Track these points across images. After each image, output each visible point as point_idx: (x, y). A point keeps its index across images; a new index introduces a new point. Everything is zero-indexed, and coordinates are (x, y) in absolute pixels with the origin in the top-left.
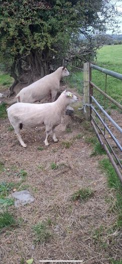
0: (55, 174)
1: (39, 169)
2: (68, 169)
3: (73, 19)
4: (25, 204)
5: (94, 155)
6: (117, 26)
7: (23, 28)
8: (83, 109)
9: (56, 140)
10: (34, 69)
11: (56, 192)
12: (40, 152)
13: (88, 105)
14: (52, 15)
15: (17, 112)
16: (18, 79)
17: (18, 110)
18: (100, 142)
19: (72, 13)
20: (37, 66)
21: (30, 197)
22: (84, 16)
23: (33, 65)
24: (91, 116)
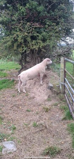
0: (35, 131)
1: (25, 125)
2: (45, 128)
3: (57, 32)
4: (9, 152)
5: (65, 119)
7: (26, 38)
8: (59, 86)
10: (32, 61)
11: (33, 145)
12: (28, 113)
13: (63, 83)
14: (44, 31)
16: (23, 66)
18: (70, 110)
19: (56, 29)
20: (34, 59)
21: (14, 147)
22: (63, 31)
23: (32, 58)
24: (64, 91)
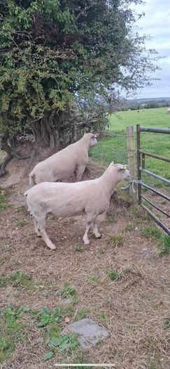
1: (92, 281)
2: (138, 277)
4: (97, 341)
5: (165, 252)
6: (149, 84)
9: (98, 235)
10: (38, 139)
12: (80, 255)
13: (137, 182)
15: (44, 196)
16: (12, 153)
17: (45, 193)
21: (100, 329)
24: (139, 197)
